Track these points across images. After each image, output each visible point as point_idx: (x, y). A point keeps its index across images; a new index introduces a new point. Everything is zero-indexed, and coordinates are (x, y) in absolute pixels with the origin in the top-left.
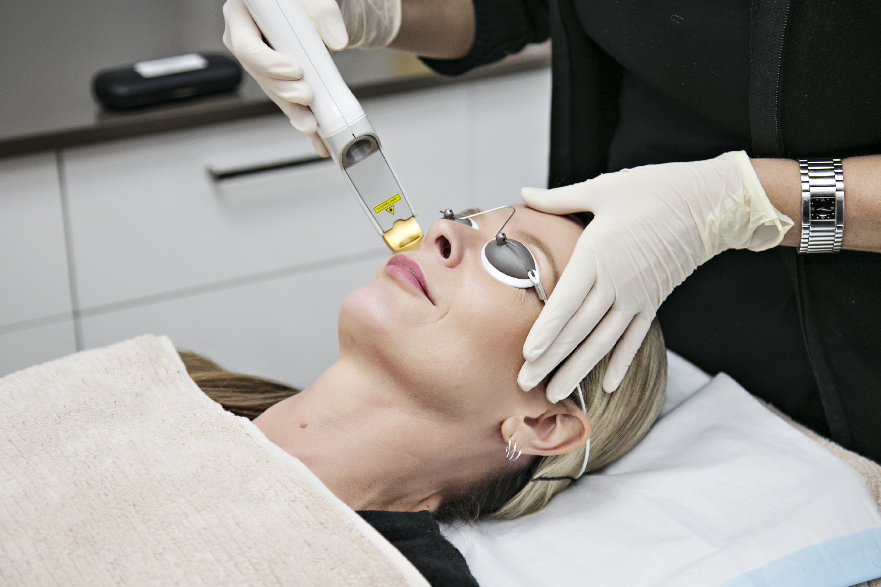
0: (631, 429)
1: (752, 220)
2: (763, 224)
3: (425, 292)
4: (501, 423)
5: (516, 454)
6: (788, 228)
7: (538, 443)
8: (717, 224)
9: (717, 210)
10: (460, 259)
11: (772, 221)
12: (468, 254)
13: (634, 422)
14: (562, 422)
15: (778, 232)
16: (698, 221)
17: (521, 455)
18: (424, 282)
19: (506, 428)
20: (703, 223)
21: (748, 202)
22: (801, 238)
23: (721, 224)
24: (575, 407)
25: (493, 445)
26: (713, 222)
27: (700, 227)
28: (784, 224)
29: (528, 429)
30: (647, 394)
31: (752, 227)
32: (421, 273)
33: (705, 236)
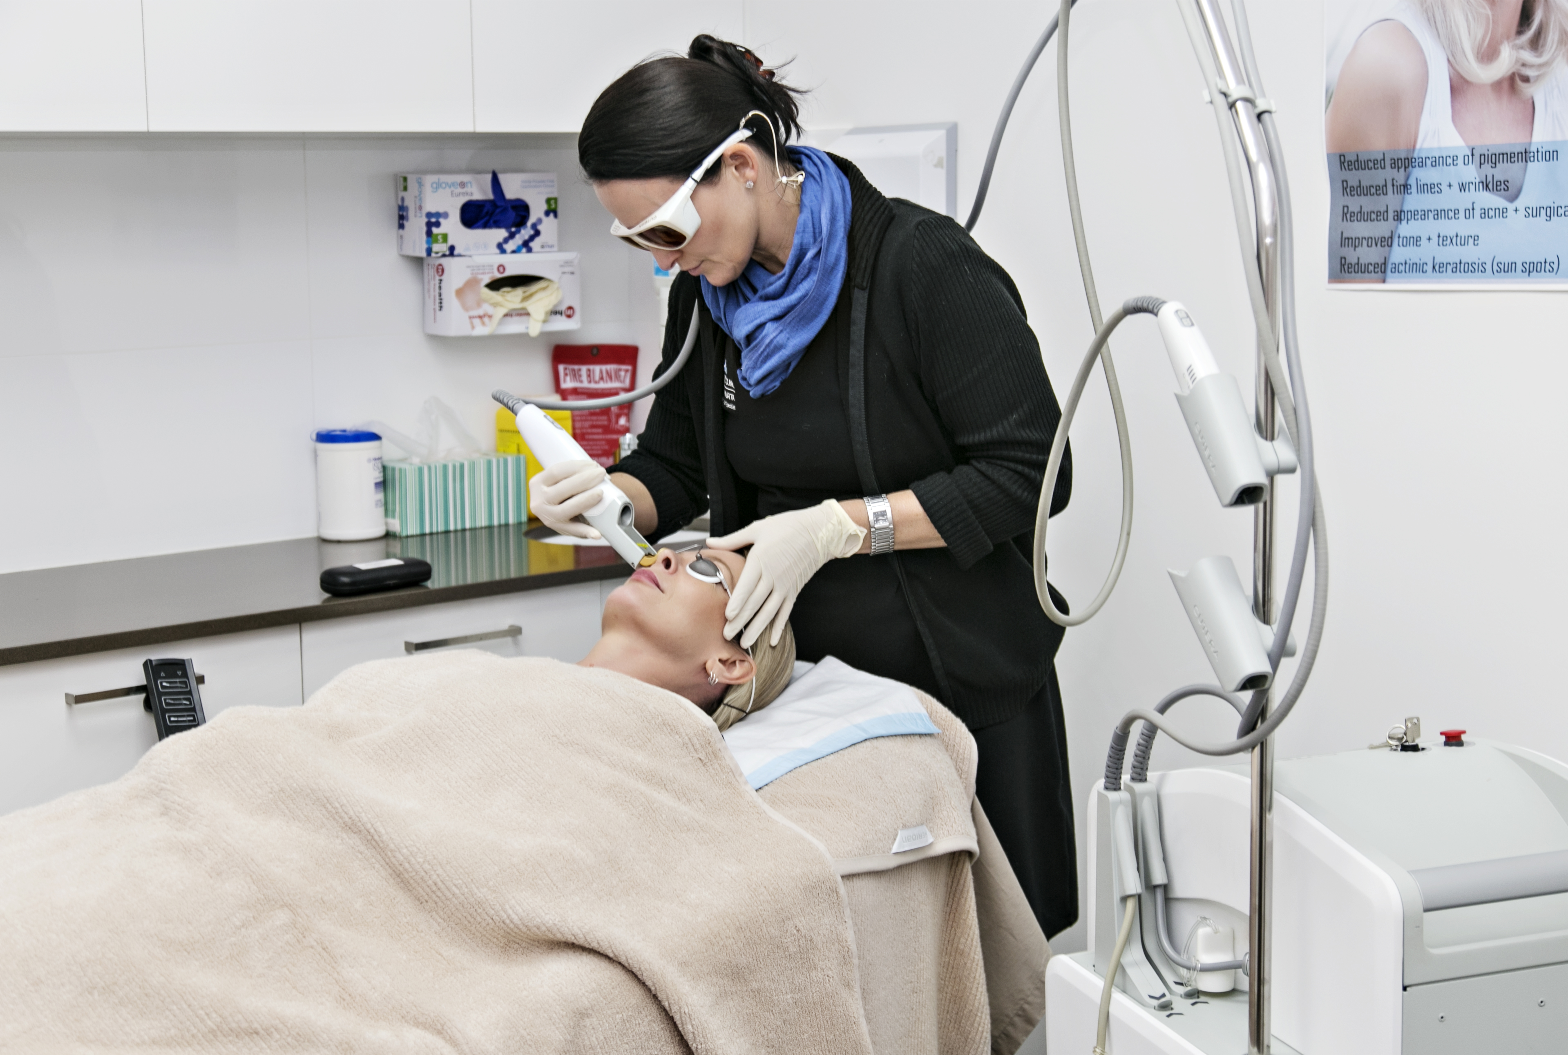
0: (778, 676)
1: (843, 533)
2: (850, 534)
3: (658, 586)
4: (705, 664)
5: (715, 681)
6: (864, 534)
7: (727, 674)
8: (825, 538)
9: (824, 530)
10: (676, 570)
11: (855, 531)
12: (680, 567)
13: (779, 672)
14: (740, 664)
15: (859, 537)
16: (814, 538)
17: (718, 683)
18: (657, 581)
19: (708, 666)
20: (817, 538)
21: (840, 523)
22: (871, 542)
23: (827, 538)
24: (747, 656)
25: (700, 679)
26: (822, 537)
27: (816, 541)
28: (861, 532)
29: (720, 665)
30: (786, 655)
31: (844, 538)
32: (655, 577)
33: (819, 546)
